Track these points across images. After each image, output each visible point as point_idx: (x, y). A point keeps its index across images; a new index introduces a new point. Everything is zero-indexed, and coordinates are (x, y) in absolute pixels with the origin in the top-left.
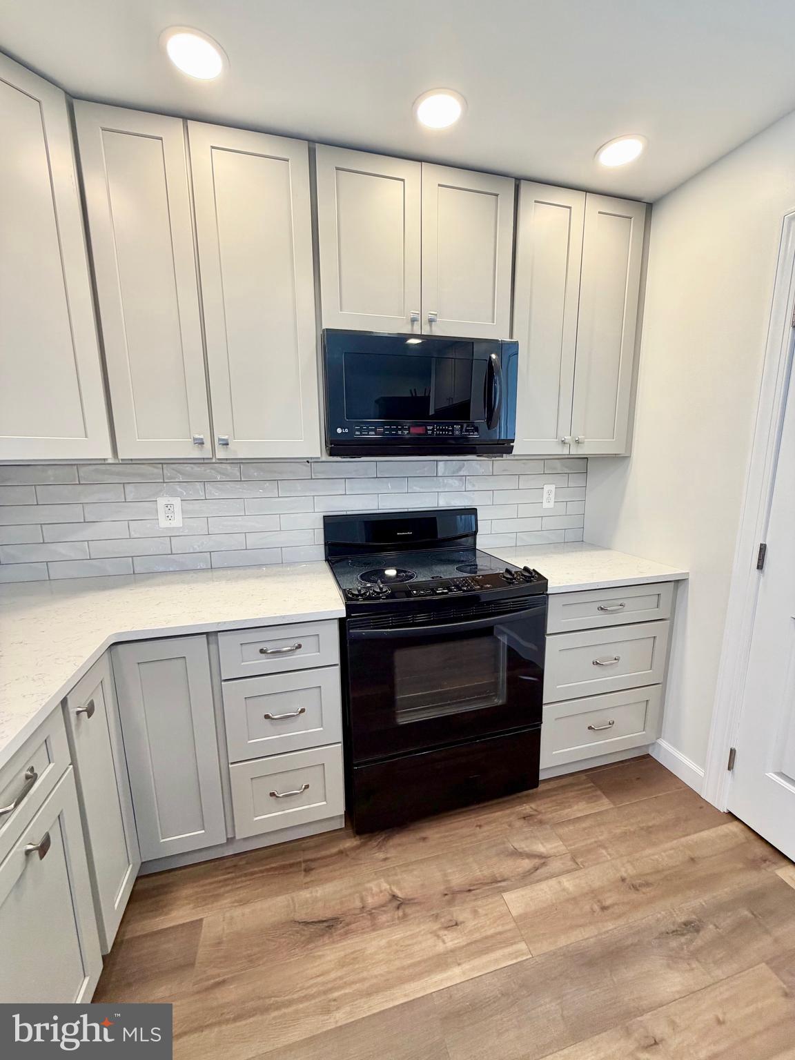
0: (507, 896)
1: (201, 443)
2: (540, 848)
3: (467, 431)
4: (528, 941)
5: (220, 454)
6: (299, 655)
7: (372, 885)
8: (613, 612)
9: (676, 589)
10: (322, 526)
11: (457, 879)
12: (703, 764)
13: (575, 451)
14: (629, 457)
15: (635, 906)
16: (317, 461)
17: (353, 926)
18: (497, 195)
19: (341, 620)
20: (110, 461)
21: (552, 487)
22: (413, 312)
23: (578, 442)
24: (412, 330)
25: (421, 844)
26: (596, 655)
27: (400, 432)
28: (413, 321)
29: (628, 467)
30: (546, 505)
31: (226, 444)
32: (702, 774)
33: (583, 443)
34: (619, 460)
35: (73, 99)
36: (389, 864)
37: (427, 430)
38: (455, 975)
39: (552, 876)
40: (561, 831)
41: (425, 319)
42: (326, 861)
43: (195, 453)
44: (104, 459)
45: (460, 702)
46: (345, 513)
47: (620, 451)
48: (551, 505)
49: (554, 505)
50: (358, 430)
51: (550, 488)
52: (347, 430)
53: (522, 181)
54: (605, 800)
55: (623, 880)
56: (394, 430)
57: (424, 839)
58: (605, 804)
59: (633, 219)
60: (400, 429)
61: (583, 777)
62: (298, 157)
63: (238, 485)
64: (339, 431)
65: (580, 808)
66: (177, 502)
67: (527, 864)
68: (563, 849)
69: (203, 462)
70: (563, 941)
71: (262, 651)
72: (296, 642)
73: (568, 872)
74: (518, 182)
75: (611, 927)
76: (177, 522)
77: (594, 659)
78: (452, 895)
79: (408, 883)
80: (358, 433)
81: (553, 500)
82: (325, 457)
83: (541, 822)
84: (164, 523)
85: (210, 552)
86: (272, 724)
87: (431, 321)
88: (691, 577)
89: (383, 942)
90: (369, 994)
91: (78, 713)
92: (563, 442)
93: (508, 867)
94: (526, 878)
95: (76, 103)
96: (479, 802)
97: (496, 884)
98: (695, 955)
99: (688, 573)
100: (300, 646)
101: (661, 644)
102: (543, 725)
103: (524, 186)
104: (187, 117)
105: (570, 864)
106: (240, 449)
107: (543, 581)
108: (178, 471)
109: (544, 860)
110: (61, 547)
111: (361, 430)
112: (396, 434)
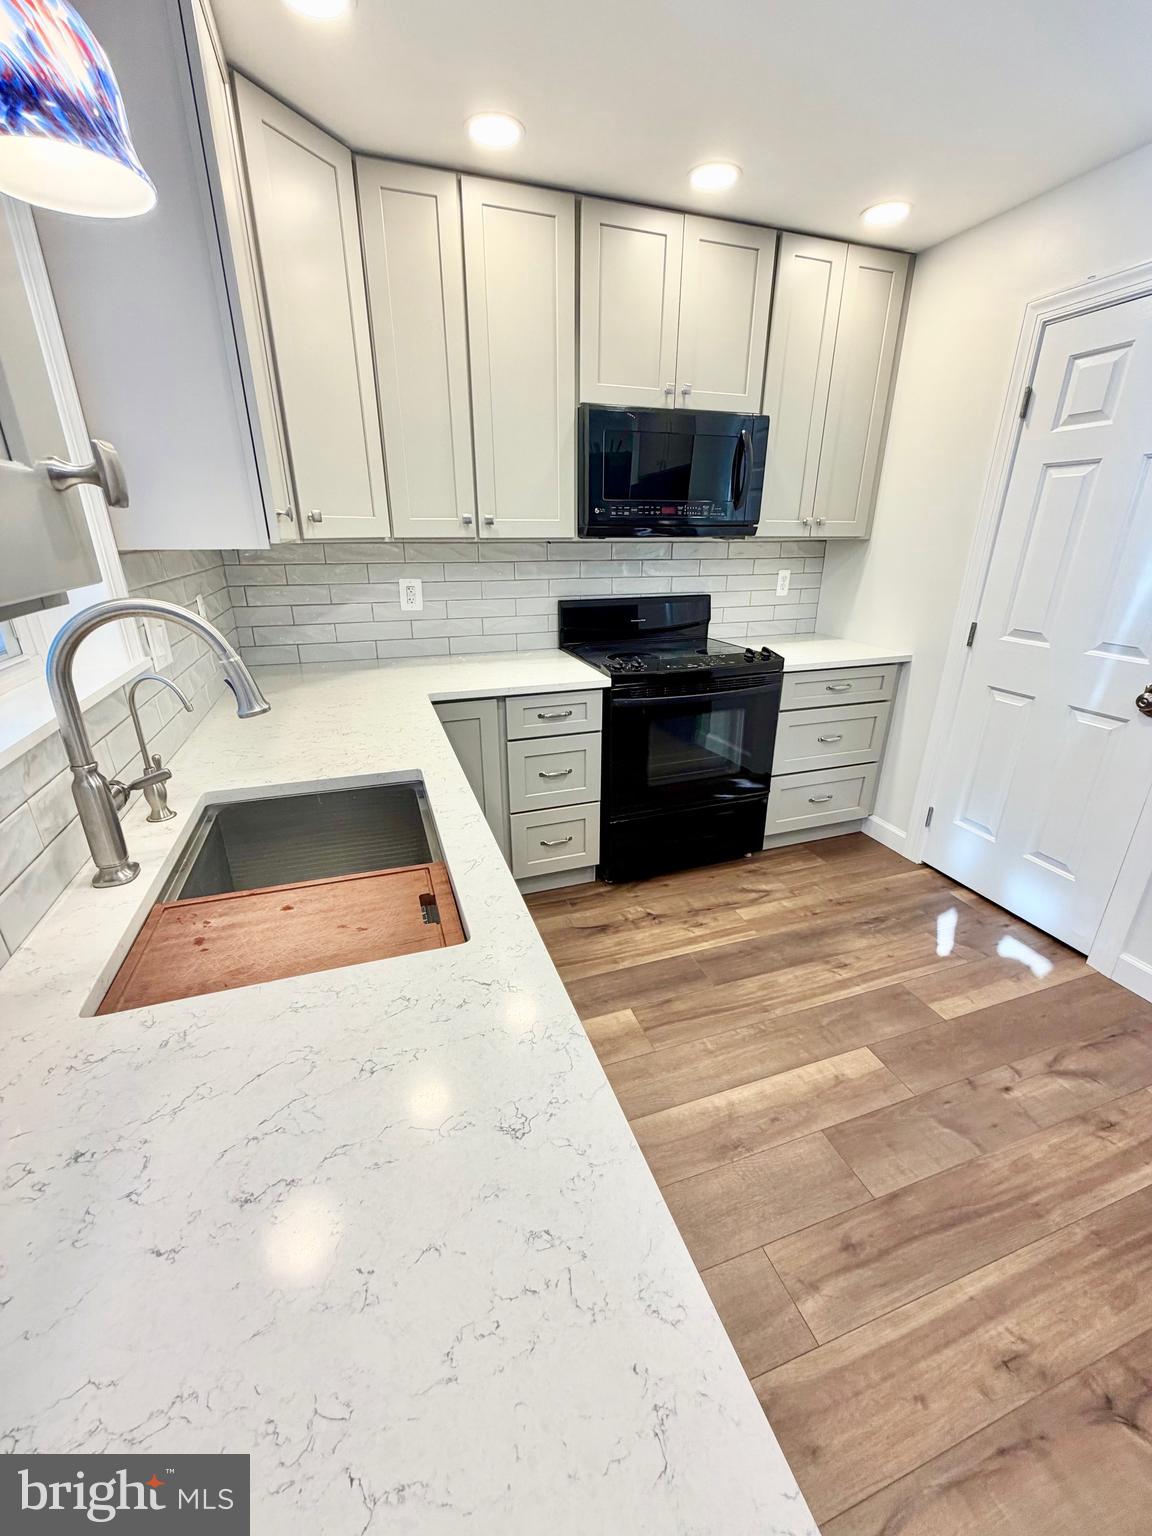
0: (738, 911)
1: (468, 522)
2: (764, 887)
3: (715, 511)
4: (757, 930)
5: (484, 534)
6: (568, 721)
7: (632, 910)
8: (840, 691)
9: (899, 671)
10: (556, 612)
11: (697, 904)
12: (905, 828)
13: (816, 533)
14: (868, 540)
15: (840, 912)
16: (569, 541)
17: (621, 928)
18: (757, 250)
19: (606, 691)
20: (387, 540)
21: (787, 573)
22: (668, 385)
23: (819, 524)
24: (666, 403)
25: (664, 888)
26: (821, 732)
27: (652, 513)
28: (668, 393)
29: (865, 554)
30: (780, 592)
31: (490, 523)
32: (904, 836)
33: (824, 524)
34: (855, 544)
35: (356, 153)
36: (640, 899)
37: (678, 510)
38: (705, 946)
39: (775, 900)
40: (781, 878)
41: (679, 391)
42: (585, 899)
43: (462, 533)
44: (383, 538)
45: (701, 769)
46: (578, 598)
47: (860, 533)
48: (785, 592)
49: (788, 593)
50: (614, 510)
51: (785, 574)
52: (603, 511)
53: (785, 233)
54: (820, 860)
55: (831, 900)
56: (646, 510)
57: (666, 885)
58: (820, 862)
59: (894, 273)
60: (653, 510)
61: (801, 847)
62: (564, 209)
63: (476, 567)
64: (597, 511)
65: (799, 865)
66: (417, 583)
67: (754, 895)
68: (784, 887)
69: (469, 541)
70: (783, 930)
71: (540, 716)
72: (568, 709)
73: (788, 898)
74: (781, 234)
75: (819, 922)
76: (418, 605)
77: (820, 736)
78: (695, 912)
79: (657, 908)
80: (611, 513)
81: (786, 588)
82: (577, 539)
83: (765, 874)
84: (405, 606)
85: (449, 638)
86: (545, 782)
87: (685, 393)
88: (913, 660)
89: (647, 934)
90: (643, 955)
92: (805, 524)
93: (737, 897)
94: (753, 902)
95: (358, 159)
96: (713, 863)
97: (729, 906)
98: (879, 932)
99: (911, 655)
100: (571, 713)
101: (881, 724)
102: (770, 794)
103: (785, 236)
104: (462, 171)
105: (788, 894)
106: (502, 530)
107: (781, 661)
108: (420, 552)
109: (767, 893)
110: (310, 630)
111: (617, 510)
112: (649, 514)
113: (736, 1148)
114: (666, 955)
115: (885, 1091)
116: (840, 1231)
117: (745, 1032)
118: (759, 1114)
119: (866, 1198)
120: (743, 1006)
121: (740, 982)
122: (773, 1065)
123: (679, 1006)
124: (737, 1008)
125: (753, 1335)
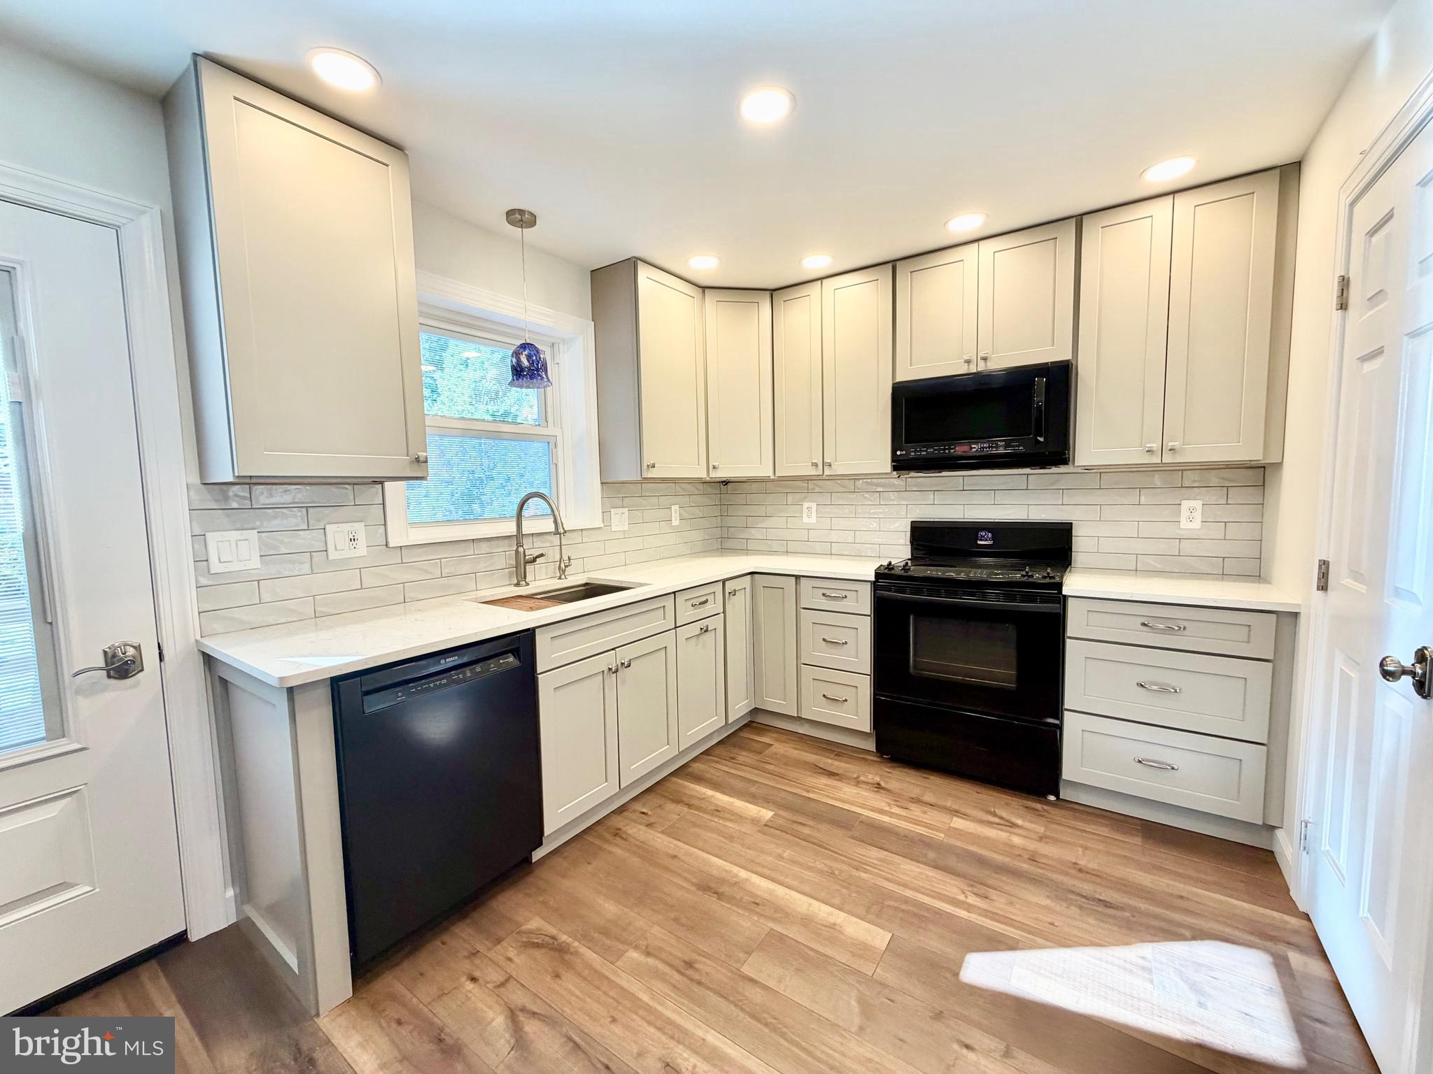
1: (816, 465)
3: (1011, 446)
6: (844, 602)
11: (928, 798)
14: (1281, 463)
16: (887, 474)
18: (1054, 239)
19: (873, 583)
21: (1196, 504)
22: (970, 353)
23: (1172, 450)
24: (969, 369)
27: (947, 451)
28: (971, 360)
30: (1185, 524)
31: (830, 465)
33: (1181, 449)
34: (1267, 469)
37: (971, 448)
38: (884, 819)
39: (1009, 832)
41: (980, 359)
42: (850, 756)
46: (932, 520)
48: (1197, 524)
49: (1202, 525)
50: (913, 451)
51: (1194, 505)
52: (904, 452)
53: (1085, 216)
54: (1139, 839)
55: (1076, 864)
56: (942, 449)
59: (1255, 194)
60: (947, 449)
62: (885, 273)
63: (853, 495)
64: (898, 453)
66: (814, 506)
67: (996, 820)
68: (1042, 831)
71: (824, 595)
72: (844, 594)
73: (1028, 838)
74: (1080, 218)
75: (1026, 866)
76: (813, 519)
77: (1141, 680)
80: (913, 454)
81: (1197, 520)
82: (893, 473)
84: (806, 520)
85: (830, 542)
86: (827, 646)
87: (985, 359)
88: (1307, 613)
91: (730, 593)
92: (1149, 451)
94: (985, 823)
97: (953, 812)
99: (1301, 605)
100: (846, 597)
103: (1088, 220)
105: (1034, 837)
106: (839, 469)
108: (817, 485)
109: (1013, 825)
110: (753, 531)
111: (915, 451)
112: (945, 453)
113: (715, 893)
114: (846, 807)
115: (853, 956)
116: (695, 957)
117: (820, 866)
118: (751, 894)
119: (738, 965)
120: (845, 857)
121: (869, 847)
122: (807, 889)
123: (806, 831)
124: (842, 855)
125: (601, 936)
